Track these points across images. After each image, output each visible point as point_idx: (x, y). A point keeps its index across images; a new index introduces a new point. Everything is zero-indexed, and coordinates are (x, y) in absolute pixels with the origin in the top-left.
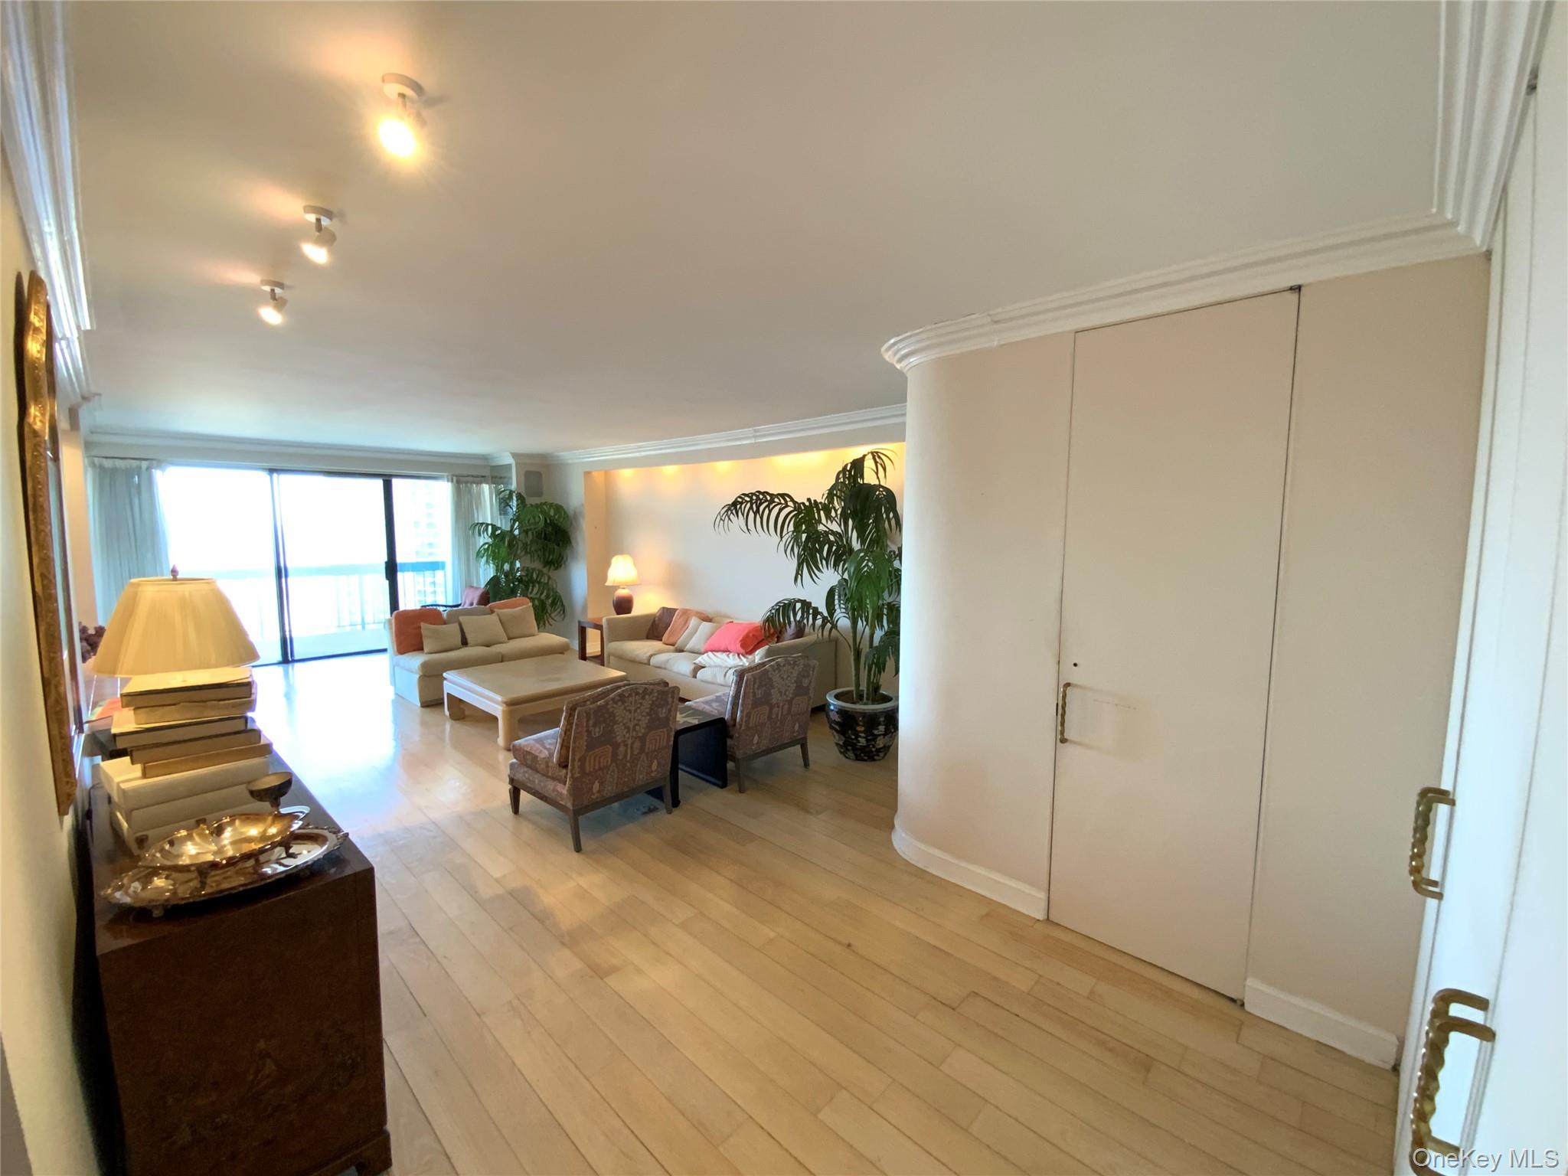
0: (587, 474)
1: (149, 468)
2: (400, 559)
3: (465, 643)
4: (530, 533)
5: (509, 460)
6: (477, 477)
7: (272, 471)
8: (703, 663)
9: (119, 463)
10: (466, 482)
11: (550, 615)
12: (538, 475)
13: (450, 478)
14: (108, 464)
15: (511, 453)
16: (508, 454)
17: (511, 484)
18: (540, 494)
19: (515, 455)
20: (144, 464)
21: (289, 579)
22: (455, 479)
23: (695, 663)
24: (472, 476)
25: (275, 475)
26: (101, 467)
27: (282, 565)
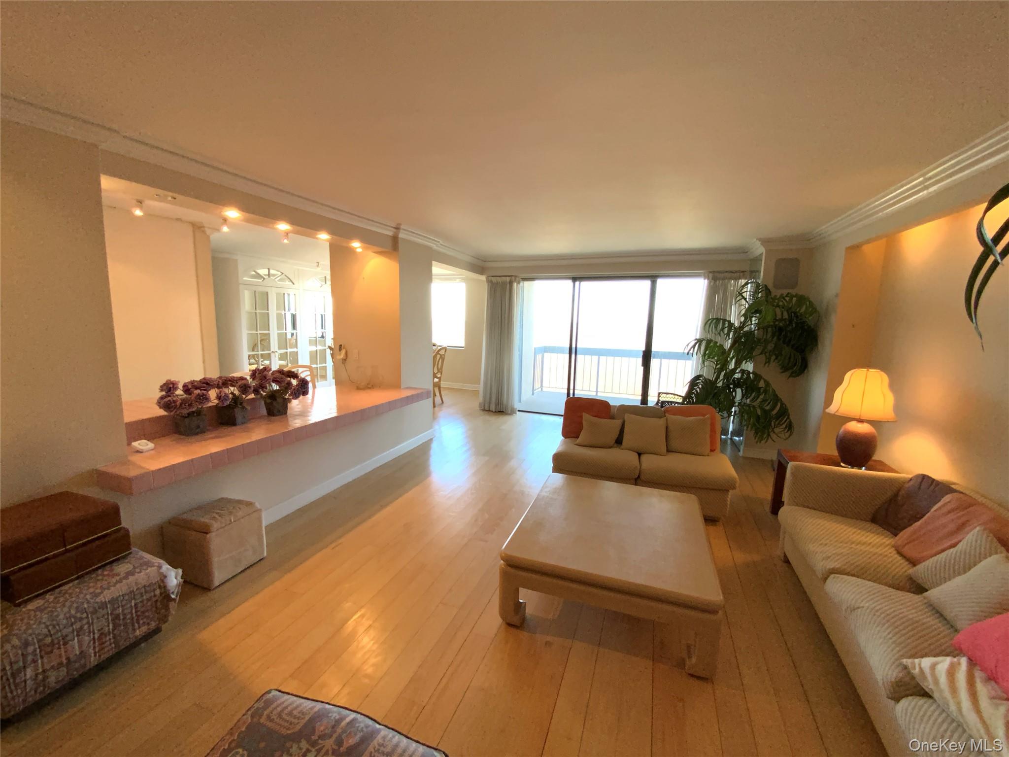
1: (511, 283)
2: (655, 348)
3: (619, 441)
4: (770, 329)
5: (760, 250)
6: (736, 272)
7: (574, 279)
9: (499, 279)
10: (724, 279)
11: (773, 429)
12: (794, 263)
13: (706, 275)
14: (494, 280)
15: (760, 239)
16: (758, 243)
17: (759, 278)
18: (794, 285)
19: (765, 242)
20: (508, 279)
21: (578, 356)
22: (711, 275)
24: (731, 272)
25: (577, 283)
26: (491, 282)
27: (574, 346)
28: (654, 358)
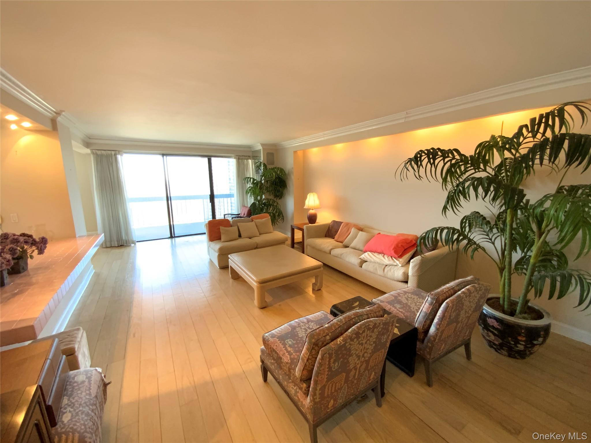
0: (295, 152)
1: (115, 155)
2: (215, 193)
3: (240, 236)
4: (269, 182)
5: (260, 147)
6: (246, 156)
7: (163, 155)
8: (366, 259)
9: (103, 152)
10: (242, 159)
12: (272, 154)
13: (235, 157)
14: (99, 152)
15: (261, 144)
16: (259, 144)
17: (261, 160)
18: (273, 163)
19: (262, 145)
20: (113, 153)
21: (172, 201)
22: (237, 157)
23: (360, 258)
24: (244, 156)
25: (165, 157)
26: (96, 154)
27: (169, 196)
28: (216, 198)
